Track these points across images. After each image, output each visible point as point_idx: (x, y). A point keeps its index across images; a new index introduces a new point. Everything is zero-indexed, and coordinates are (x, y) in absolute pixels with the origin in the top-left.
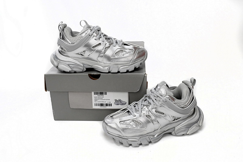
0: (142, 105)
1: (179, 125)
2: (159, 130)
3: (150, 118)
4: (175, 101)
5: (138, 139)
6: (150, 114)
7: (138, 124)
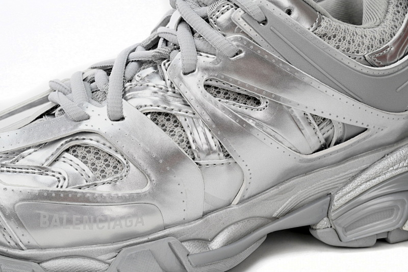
0: (133, 66)
1: (354, 178)
2: (234, 207)
3: (177, 130)
4: (323, 24)
5: (102, 257)
6: (175, 105)
7: (100, 164)
